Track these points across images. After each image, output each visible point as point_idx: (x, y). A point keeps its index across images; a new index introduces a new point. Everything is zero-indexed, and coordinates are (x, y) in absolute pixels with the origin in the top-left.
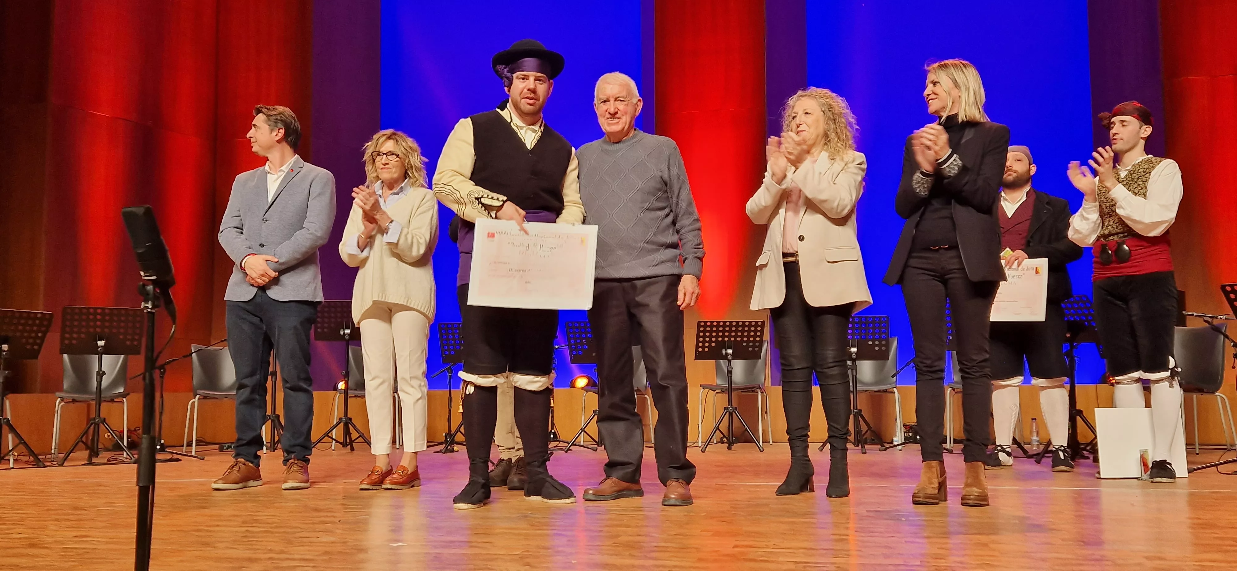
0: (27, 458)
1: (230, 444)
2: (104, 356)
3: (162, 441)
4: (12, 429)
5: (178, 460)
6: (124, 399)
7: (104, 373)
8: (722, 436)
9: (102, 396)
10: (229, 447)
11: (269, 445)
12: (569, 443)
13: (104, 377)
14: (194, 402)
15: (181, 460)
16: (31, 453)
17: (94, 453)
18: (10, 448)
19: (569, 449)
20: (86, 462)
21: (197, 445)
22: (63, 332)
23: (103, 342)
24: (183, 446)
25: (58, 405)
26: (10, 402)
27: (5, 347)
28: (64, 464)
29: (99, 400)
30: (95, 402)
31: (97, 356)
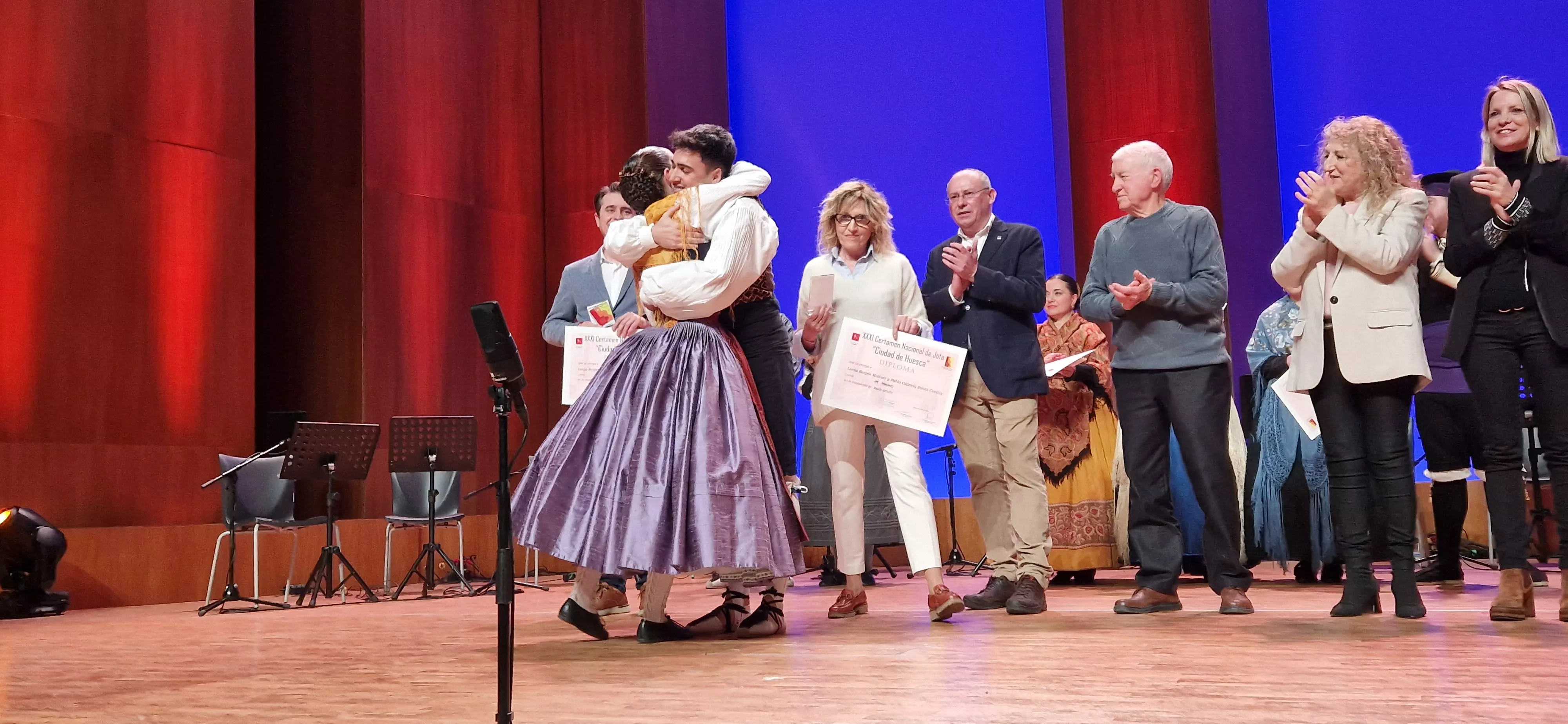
0: (358, 593)
2: (436, 473)
4: (342, 559)
5: (520, 591)
6: (459, 523)
7: (437, 492)
9: (435, 519)
12: (976, 566)
13: (436, 496)
15: (523, 592)
16: (364, 586)
17: (429, 584)
18: (342, 580)
19: (976, 573)
20: (420, 595)
21: (539, 575)
22: (391, 447)
23: (435, 456)
24: (523, 576)
25: (389, 530)
26: (339, 528)
27: (331, 466)
28: (399, 598)
29: (432, 523)
30: (428, 526)
31: (429, 473)
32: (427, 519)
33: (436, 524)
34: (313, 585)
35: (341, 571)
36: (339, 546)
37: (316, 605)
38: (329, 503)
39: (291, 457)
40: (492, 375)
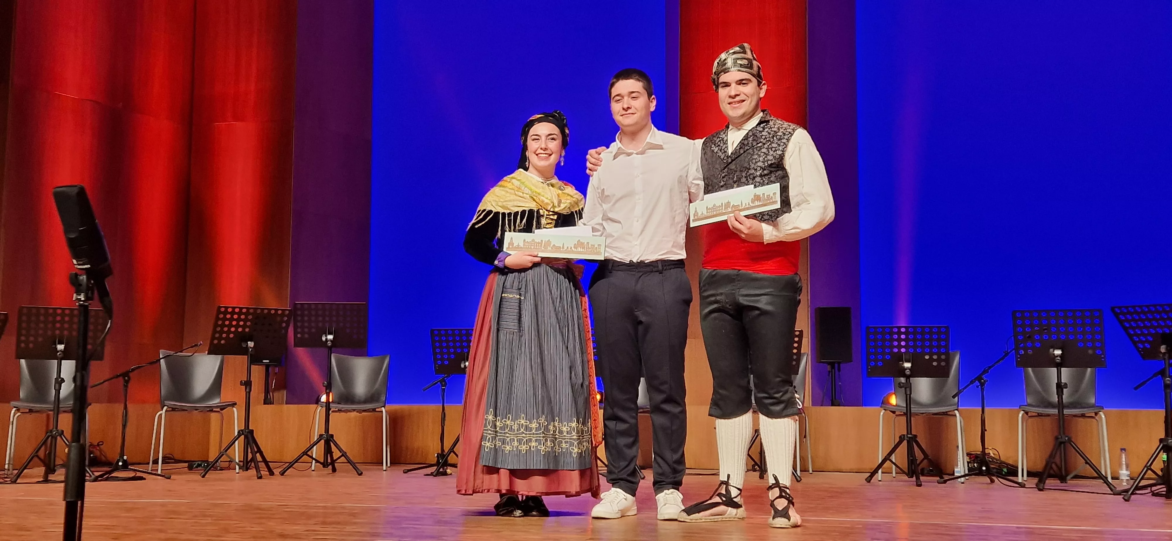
1: (200, 463)
2: (63, 361)
3: (125, 458)
5: (141, 478)
7: (63, 381)
8: (753, 463)
9: (60, 406)
10: (199, 465)
11: (241, 464)
13: (63, 384)
14: (161, 415)
15: (145, 479)
20: (42, 479)
21: (162, 463)
22: (19, 335)
23: (63, 346)
24: (148, 463)
25: (14, 415)
28: (18, 481)
29: (56, 410)
31: (55, 363)
40: (75, 262)
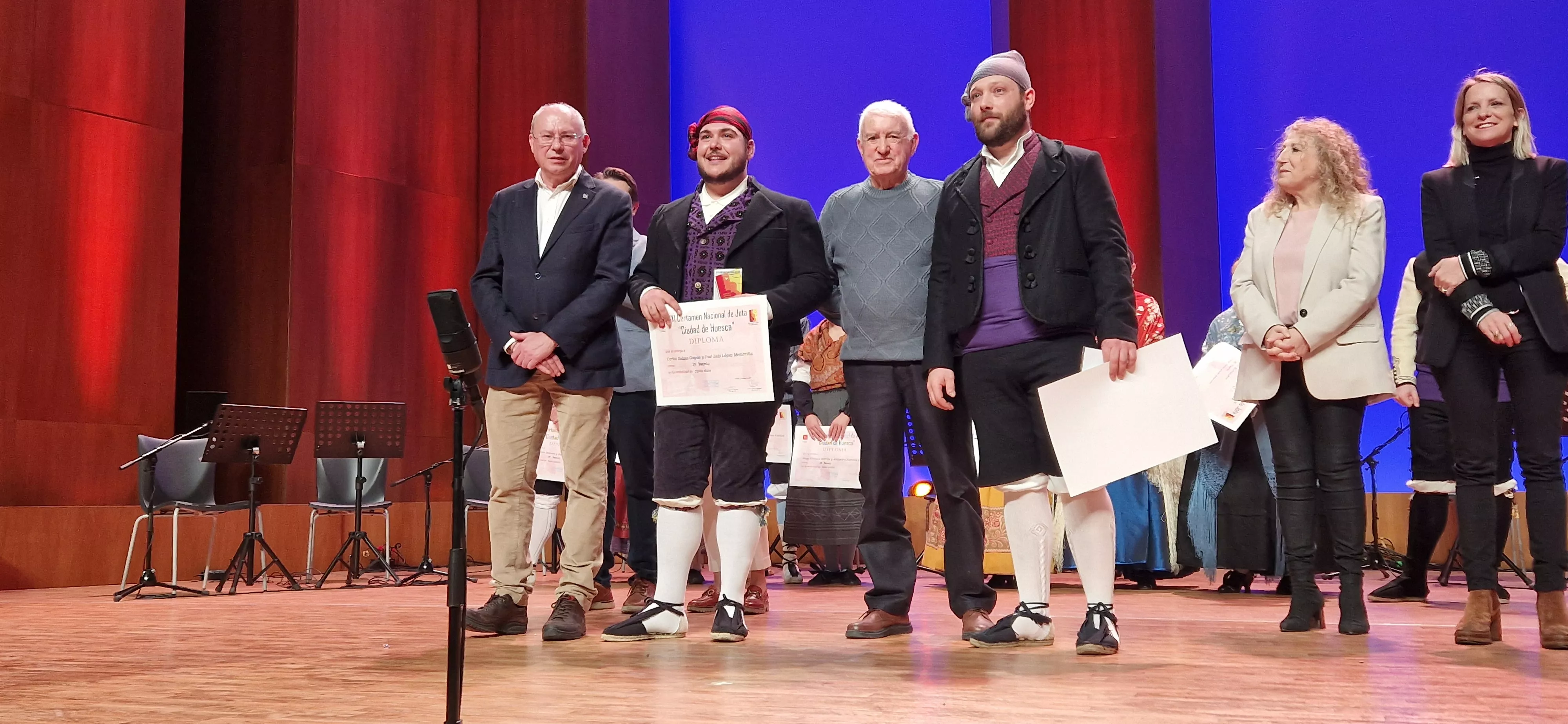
0: (279, 580)
2: (363, 459)
3: (430, 560)
4: (264, 545)
6: (386, 511)
7: (364, 480)
9: (362, 506)
13: (364, 483)
16: (286, 573)
17: (354, 573)
18: (263, 568)
20: (344, 584)
22: (317, 431)
23: (363, 443)
25: (313, 517)
26: (262, 515)
27: (256, 450)
28: (322, 587)
29: (359, 511)
30: (353, 513)
31: (355, 461)
32: (354, 506)
33: (362, 510)
34: (233, 571)
35: (263, 558)
36: (261, 531)
37: (237, 592)
38: (252, 488)
39: (214, 439)
40: (449, 366)
